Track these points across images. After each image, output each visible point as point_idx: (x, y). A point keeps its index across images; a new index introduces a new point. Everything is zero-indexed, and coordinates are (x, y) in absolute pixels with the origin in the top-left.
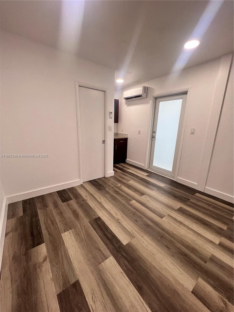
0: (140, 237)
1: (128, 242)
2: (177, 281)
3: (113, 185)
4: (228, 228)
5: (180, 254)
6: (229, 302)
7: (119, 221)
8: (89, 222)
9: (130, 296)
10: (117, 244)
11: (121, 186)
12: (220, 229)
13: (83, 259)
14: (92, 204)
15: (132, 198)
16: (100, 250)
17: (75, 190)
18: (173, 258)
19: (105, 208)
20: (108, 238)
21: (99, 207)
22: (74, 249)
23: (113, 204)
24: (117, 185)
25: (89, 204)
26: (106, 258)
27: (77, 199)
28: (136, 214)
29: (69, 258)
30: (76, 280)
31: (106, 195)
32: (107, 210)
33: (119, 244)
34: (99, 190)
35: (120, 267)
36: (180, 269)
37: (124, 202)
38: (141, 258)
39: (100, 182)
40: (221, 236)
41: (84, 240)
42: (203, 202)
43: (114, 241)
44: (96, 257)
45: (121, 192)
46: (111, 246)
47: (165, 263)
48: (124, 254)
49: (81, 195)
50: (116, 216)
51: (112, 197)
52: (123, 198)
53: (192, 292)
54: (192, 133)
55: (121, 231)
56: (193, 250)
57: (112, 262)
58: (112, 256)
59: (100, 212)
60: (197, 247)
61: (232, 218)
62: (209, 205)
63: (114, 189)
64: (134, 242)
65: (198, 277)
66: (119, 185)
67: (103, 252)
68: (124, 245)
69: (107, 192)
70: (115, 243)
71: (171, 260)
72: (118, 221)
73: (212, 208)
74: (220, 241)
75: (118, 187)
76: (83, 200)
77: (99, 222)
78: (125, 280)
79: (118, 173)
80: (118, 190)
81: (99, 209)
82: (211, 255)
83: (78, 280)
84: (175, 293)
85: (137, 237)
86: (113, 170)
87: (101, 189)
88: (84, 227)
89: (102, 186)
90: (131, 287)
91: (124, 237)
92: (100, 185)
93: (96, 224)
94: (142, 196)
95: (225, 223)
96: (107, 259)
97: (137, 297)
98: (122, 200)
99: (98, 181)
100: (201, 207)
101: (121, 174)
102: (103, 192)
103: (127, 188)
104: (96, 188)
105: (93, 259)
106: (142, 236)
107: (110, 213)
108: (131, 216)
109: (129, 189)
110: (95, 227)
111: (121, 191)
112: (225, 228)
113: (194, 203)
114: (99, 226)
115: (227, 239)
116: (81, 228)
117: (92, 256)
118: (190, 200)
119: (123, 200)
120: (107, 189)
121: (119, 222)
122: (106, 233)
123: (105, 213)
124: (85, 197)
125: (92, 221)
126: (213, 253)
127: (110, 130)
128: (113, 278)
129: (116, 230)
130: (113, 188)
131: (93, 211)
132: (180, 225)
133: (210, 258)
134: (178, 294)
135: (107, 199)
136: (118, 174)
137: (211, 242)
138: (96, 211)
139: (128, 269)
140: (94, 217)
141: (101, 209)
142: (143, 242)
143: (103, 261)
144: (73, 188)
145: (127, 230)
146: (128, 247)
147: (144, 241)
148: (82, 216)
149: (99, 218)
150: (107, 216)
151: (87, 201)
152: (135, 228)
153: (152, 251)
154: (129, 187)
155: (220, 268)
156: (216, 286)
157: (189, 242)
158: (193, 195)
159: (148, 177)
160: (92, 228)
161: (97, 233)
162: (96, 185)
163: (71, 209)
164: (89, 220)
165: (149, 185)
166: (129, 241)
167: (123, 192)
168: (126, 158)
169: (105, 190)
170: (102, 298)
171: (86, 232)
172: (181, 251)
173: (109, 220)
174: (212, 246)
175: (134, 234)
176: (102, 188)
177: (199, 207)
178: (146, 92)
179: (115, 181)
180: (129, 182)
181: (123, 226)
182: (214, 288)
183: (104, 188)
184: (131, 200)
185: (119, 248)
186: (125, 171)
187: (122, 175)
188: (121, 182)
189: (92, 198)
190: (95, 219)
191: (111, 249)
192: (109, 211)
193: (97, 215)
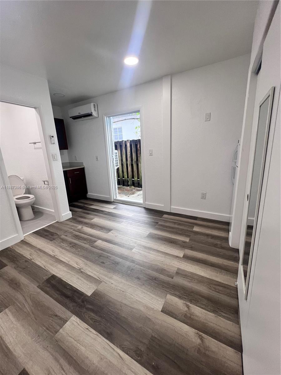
0: (108, 279)
1: (94, 291)
2: (148, 308)
3: (72, 229)
4: (190, 240)
5: (150, 279)
6: (191, 303)
7: (82, 270)
8: (37, 287)
9: (98, 350)
10: (79, 298)
11: (82, 227)
12: (184, 242)
13: (30, 338)
14: (40, 261)
15: (97, 238)
16: (56, 316)
17: (11, 251)
18: (143, 287)
19: (62, 261)
20: (67, 297)
21: (52, 262)
22: (15, 332)
23: (72, 252)
24: (77, 229)
25: (37, 263)
26: (65, 321)
27: (16, 262)
28: (103, 255)
29: (7, 347)
30: (20, 371)
31: (62, 244)
32: (64, 262)
33: (82, 297)
35: (84, 323)
36: (150, 294)
37: (87, 246)
38: (110, 301)
39: (52, 230)
40: (185, 248)
41: (31, 313)
42: (170, 222)
43: (76, 297)
44: (51, 327)
45: (83, 235)
46: (71, 305)
47: (136, 296)
48: (90, 307)
49: (22, 256)
50: (77, 266)
51: (70, 244)
52: (85, 242)
53: (162, 311)
54: (151, 155)
55: (85, 281)
56: (162, 271)
57: (74, 323)
58: (74, 316)
59: (54, 269)
60: (165, 267)
61: (193, 229)
62: (175, 223)
63: (73, 234)
64: (101, 288)
65: (166, 295)
66: (80, 227)
67: (61, 316)
68: (89, 295)
69: (63, 240)
70: (77, 299)
71: (141, 289)
72: (80, 272)
73: (178, 225)
74: (184, 254)
75: (79, 230)
76: (26, 261)
77: (53, 282)
78: (91, 335)
79: (78, 213)
80: (78, 233)
81: (52, 265)
82: (176, 269)
83: (24, 370)
84: (146, 319)
85: (105, 281)
86: (70, 211)
87: (54, 239)
88: (30, 296)
89: (55, 234)
90: (100, 338)
91: (89, 286)
92: (52, 234)
93: (49, 285)
94: (109, 233)
95: (187, 236)
96: (67, 321)
97: (107, 346)
98: (85, 245)
99: (49, 230)
100: (168, 227)
101: (81, 214)
102: (57, 242)
103: (91, 228)
104: (47, 239)
105: (46, 331)
106: (111, 277)
107: (69, 265)
108: (96, 260)
109: (93, 229)
110: (48, 289)
111: (82, 233)
112: (187, 240)
113: (162, 225)
114: (53, 286)
115: (189, 249)
116: (26, 300)
117: (45, 329)
118: (158, 223)
119: (85, 243)
120: (63, 237)
121: (82, 272)
122: (65, 291)
123: (61, 267)
124: (28, 256)
125: (43, 283)
126: (178, 267)
127: (54, 160)
128: (75, 341)
129: (78, 282)
130: (71, 233)
131: (42, 270)
133: (176, 272)
134: (150, 320)
135: (63, 249)
136: (77, 215)
137: (177, 257)
138: (49, 269)
139: (95, 321)
140: (45, 278)
141: (56, 264)
142: (112, 284)
143: (61, 327)
144: (7, 249)
145: (93, 277)
146: (94, 296)
147: (113, 282)
148: (25, 283)
149: (53, 277)
150: (65, 269)
151: (33, 260)
152: (102, 271)
153: (122, 289)
154: (93, 226)
155: (184, 277)
156: (181, 295)
157: (159, 264)
158: (161, 217)
159: (115, 210)
160: (42, 293)
161: (51, 296)
162: (46, 235)
163: (5, 280)
164: (38, 285)
165: (116, 218)
166: (95, 289)
167: (85, 234)
168: (87, 193)
169: (61, 238)
170: (62, 371)
172: (151, 277)
173: (68, 273)
174: (178, 260)
175: (101, 278)
176: (56, 237)
177: (167, 228)
178: (96, 110)
179: (73, 224)
180: (92, 220)
181: (87, 274)
182: (180, 297)
183: (59, 236)
184: (95, 242)
185: (83, 302)
186: (87, 208)
187: (83, 214)
188: (82, 224)
189: (41, 254)
190: (46, 280)
191: (72, 308)
192: (68, 263)
193: (50, 273)
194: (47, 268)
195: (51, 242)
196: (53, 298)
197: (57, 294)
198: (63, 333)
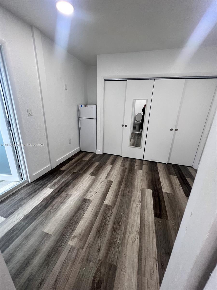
7: (140, 200)
8: (168, 220)
19: (140, 220)
21: (146, 228)
32: (141, 217)
33: (154, 192)
34: (116, 267)
50: (139, 205)
55: (146, 195)
59: (150, 221)
64: (145, 187)
67: (167, 196)
68: (151, 190)
70: (157, 194)
77: (158, 212)
85: (141, 187)
88: (174, 219)
91: (148, 192)
93: (162, 213)
96: (166, 192)
106: (137, 185)
107: (141, 211)
108: (128, 196)
110: (164, 211)
116: (178, 220)
121: (142, 200)
123: (146, 216)
125: (164, 218)
129: (149, 198)
131: (158, 229)
132: (110, 176)
138: (153, 225)
140: (160, 220)
141: (146, 223)
145: (142, 193)
149: (156, 215)
150: (146, 211)
152: (135, 190)
160: (168, 213)
171: (175, 214)
173: (148, 207)
181: (142, 196)
185: (156, 191)
189: (144, 256)
190: (161, 218)
191: (161, 193)
192: (140, 214)
193: (155, 220)
194: (154, 228)
195: (118, 266)
196: (165, 205)
197: (162, 204)
198: (170, 191)
